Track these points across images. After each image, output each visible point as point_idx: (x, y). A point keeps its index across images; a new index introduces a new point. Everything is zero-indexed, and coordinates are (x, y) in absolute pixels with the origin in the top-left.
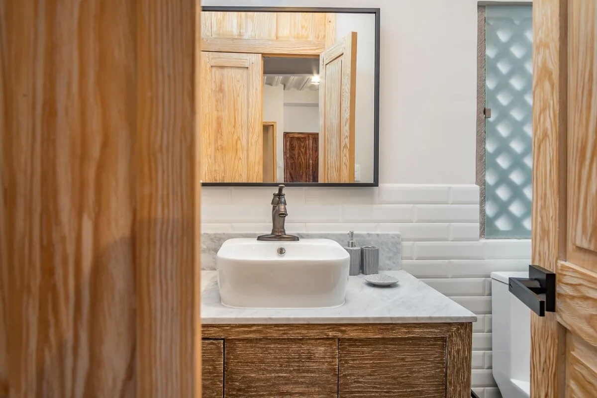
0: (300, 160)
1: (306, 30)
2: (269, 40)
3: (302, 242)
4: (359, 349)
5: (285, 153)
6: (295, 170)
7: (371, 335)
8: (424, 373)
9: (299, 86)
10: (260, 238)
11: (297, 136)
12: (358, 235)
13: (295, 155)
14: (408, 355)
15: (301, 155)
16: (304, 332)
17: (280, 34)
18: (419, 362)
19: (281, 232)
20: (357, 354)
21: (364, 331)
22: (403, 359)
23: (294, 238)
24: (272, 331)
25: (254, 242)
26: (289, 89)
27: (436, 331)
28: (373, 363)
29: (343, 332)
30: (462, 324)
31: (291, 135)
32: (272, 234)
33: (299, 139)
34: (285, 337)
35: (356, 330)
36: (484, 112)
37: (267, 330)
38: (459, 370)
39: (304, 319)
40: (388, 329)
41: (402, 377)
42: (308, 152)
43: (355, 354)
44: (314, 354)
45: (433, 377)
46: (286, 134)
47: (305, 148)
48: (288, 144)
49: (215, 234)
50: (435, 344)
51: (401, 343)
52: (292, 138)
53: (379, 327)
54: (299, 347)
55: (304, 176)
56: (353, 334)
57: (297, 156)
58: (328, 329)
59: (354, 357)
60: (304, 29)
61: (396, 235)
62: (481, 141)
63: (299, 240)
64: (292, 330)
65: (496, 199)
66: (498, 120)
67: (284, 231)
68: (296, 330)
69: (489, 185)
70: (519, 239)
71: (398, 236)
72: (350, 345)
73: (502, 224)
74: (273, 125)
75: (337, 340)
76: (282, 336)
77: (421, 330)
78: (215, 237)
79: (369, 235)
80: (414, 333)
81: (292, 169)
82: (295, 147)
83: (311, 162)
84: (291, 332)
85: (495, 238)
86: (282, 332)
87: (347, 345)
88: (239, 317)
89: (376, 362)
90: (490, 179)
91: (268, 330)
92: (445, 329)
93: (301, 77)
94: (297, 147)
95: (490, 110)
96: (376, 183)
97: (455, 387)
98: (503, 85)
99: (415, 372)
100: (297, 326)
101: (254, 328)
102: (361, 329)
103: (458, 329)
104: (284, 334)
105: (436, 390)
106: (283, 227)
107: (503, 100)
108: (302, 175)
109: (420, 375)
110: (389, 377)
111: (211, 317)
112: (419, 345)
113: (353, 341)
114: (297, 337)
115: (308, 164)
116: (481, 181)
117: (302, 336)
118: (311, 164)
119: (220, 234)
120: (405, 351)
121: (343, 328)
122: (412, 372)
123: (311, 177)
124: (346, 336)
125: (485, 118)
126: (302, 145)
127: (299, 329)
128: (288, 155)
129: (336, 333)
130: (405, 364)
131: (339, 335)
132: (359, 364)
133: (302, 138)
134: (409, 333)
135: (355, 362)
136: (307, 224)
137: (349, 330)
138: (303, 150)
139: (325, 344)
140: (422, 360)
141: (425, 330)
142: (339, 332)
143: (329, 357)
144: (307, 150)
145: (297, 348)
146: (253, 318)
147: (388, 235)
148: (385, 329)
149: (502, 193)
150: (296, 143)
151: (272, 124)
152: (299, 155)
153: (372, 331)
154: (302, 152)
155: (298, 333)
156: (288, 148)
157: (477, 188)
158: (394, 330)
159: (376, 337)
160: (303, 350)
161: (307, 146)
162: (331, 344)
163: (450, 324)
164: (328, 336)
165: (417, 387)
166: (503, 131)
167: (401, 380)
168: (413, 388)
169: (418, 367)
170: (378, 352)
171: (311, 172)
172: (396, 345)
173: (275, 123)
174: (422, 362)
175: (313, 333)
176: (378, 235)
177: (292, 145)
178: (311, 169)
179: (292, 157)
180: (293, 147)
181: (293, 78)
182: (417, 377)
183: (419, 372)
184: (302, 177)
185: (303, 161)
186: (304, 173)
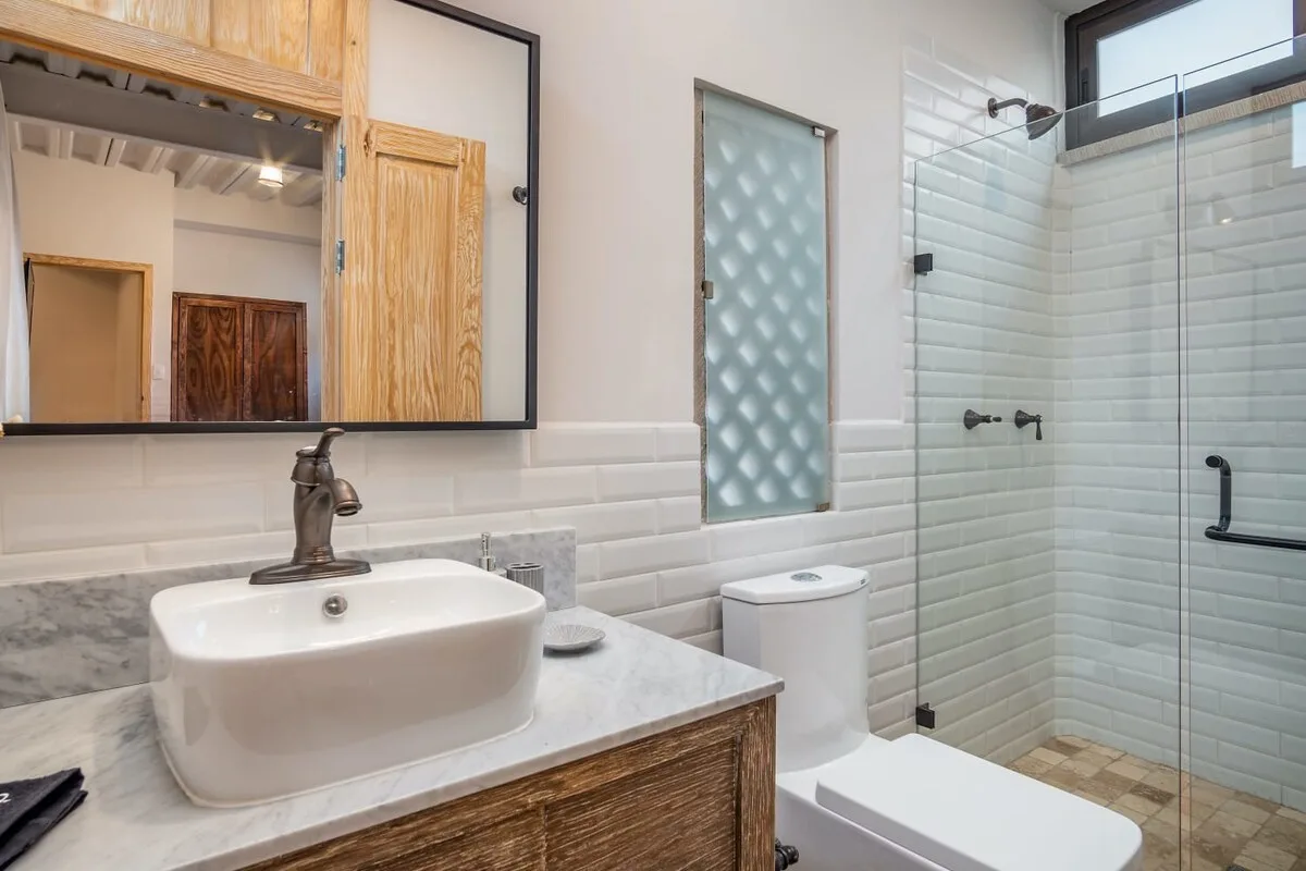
0: (217, 361)
1: (294, 46)
2: (188, 43)
3: (380, 574)
4: (588, 815)
5: (175, 344)
6: (203, 387)
7: (615, 775)
8: (703, 823)
9: (218, 183)
10: (258, 578)
11: (209, 303)
12: (498, 542)
13: (202, 349)
14: (677, 795)
15: (221, 348)
16: (469, 815)
17: (220, 35)
18: (694, 803)
19: (325, 554)
20: (584, 828)
21: (599, 769)
22: (667, 808)
23: (357, 566)
24: (383, 841)
25: (240, 592)
26: (189, 186)
27: (724, 727)
28: (616, 837)
29: (558, 786)
30: (761, 703)
31: (194, 302)
32: (296, 561)
33: (214, 311)
34: (422, 845)
35: (583, 772)
36: (703, 288)
37: (370, 844)
38: (759, 792)
39: (471, 782)
40: (645, 750)
41: (666, 848)
42: (239, 344)
43: (580, 830)
44: (489, 864)
45: (717, 825)
46: (179, 299)
47: (231, 333)
48: (185, 322)
49: (87, 582)
50: (718, 757)
51: (663, 773)
52: (196, 309)
53: (629, 750)
54: (456, 860)
55: (228, 401)
56: (578, 785)
57: (208, 351)
58: (525, 789)
59: (577, 837)
60: (288, 44)
61: (567, 533)
62: (700, 343)
63: (370, 571)
64: (437, 820)
65: (721, 449)
66: (723, 305)
67: (330, 552)
68: (450, 817)
69: (711, 423)
70: (753, 519)
71: (571, 535)
72: (568, 814)
73: (729, 495)
74: (142, 273)
75: (542, 812)
76: (412, 847)
77: (701, 734)
78: (91, 591)
79: (516, 538)
80: (689, 744)
81: (194, 385)
82: (205, 330)
83: (248, 366)
84: (435, 828)
85: (721, 522)
86: (411, 836)
87: (565, 815)
88: (288, 831)
89: (620, 832)
90: (712, 412)
91: (373, 843)
92: (737, 719)
93: (230, 161)
94: (209, 331)
95: (712, 284)
96: (530, 422)
97: (753, 830)
98: (729, 244)
99: (689, 826)
100: (452, 806)
101: (333, 850)
102: (592, 768)
103: (756, 713)
104: (416, 839)
105: (722, 849)
106: (329, 543)
107: (729, 268)
108: (224, 397)
109: (696, 830)
110: (645, 857)
111: (188, 863)
112: (695, 765)
113: (577, 802)
114: (452, 833)
115: (238, 372)
116: (701, 419)
117: (462, 830)
118: (248, 373)
119: (108, 579)
120: (671, 788)
121: (558, 777)
122: (683, 829)
123: (248, 404)
124: (563, 795)
125: (705, 297)
126: (225, 325)
127: (455, 814)
128: (183, 351)
129: (541, 795)
130: (672, 817)
131: (549, 795)
132: (589, 849)
133: (226, 309)
134: (680, 747)
135: (580, 849)
136: (370, 525)
137: (571, 778)
138: (227, 338)
139: (515, 830)
140: (700, 797)
141: (708, 732)
142: (547, 788)
143: (524, 860)
144: (239, 339)
145: (449, 862)
146: (330, 824)
147: (552, 533)
148: (639, 751)
149: (729, 438)
150: (207, 324)
151: (140, 269)
152: (215, 349)
153: (615, 765)
154: (223, 342)
155: (453, 825)
156: (184, 331)
157: (697, 428)
158: (655, 749)
159: (623, 775)
160: (462, 864)
161: (239, 330)
162: (528, 825)
163: (744, 708)
164: (525, 806)
165: (691, 858)
166: (729, 324)
167: (666, 854)
168: (686, 862)
169: (694, 814)
170: (624, 808)
171: (248, 390)
172: (656, 780)
173: (150, 266)
174: (699, 802)
175: (489, 812)
176: (532, 536)
177: (197, 324)
178: (248, 382)
179: (194, 353)
180: (199, 330)
181: (206, 160)
182: (693, 837)
183: (695, 824)
184: (222, 405)
185: (226, 363)
186: (229, 394)
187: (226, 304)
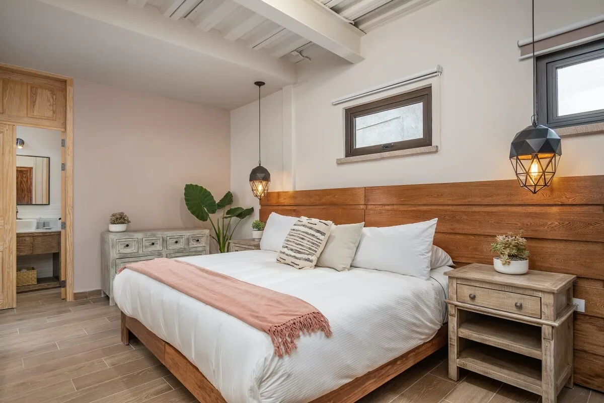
0: (22, 186)
15: (23, 183)
42: (29, 181)
46: (18, 169)
96: (49, 204)
108: (25, 197)
126: (24, 176)
138: (25, 180)
161: (29, 177)
184: (24, 199)
185: (25, 187)
186: (26, 196)
187: (25, 169)
